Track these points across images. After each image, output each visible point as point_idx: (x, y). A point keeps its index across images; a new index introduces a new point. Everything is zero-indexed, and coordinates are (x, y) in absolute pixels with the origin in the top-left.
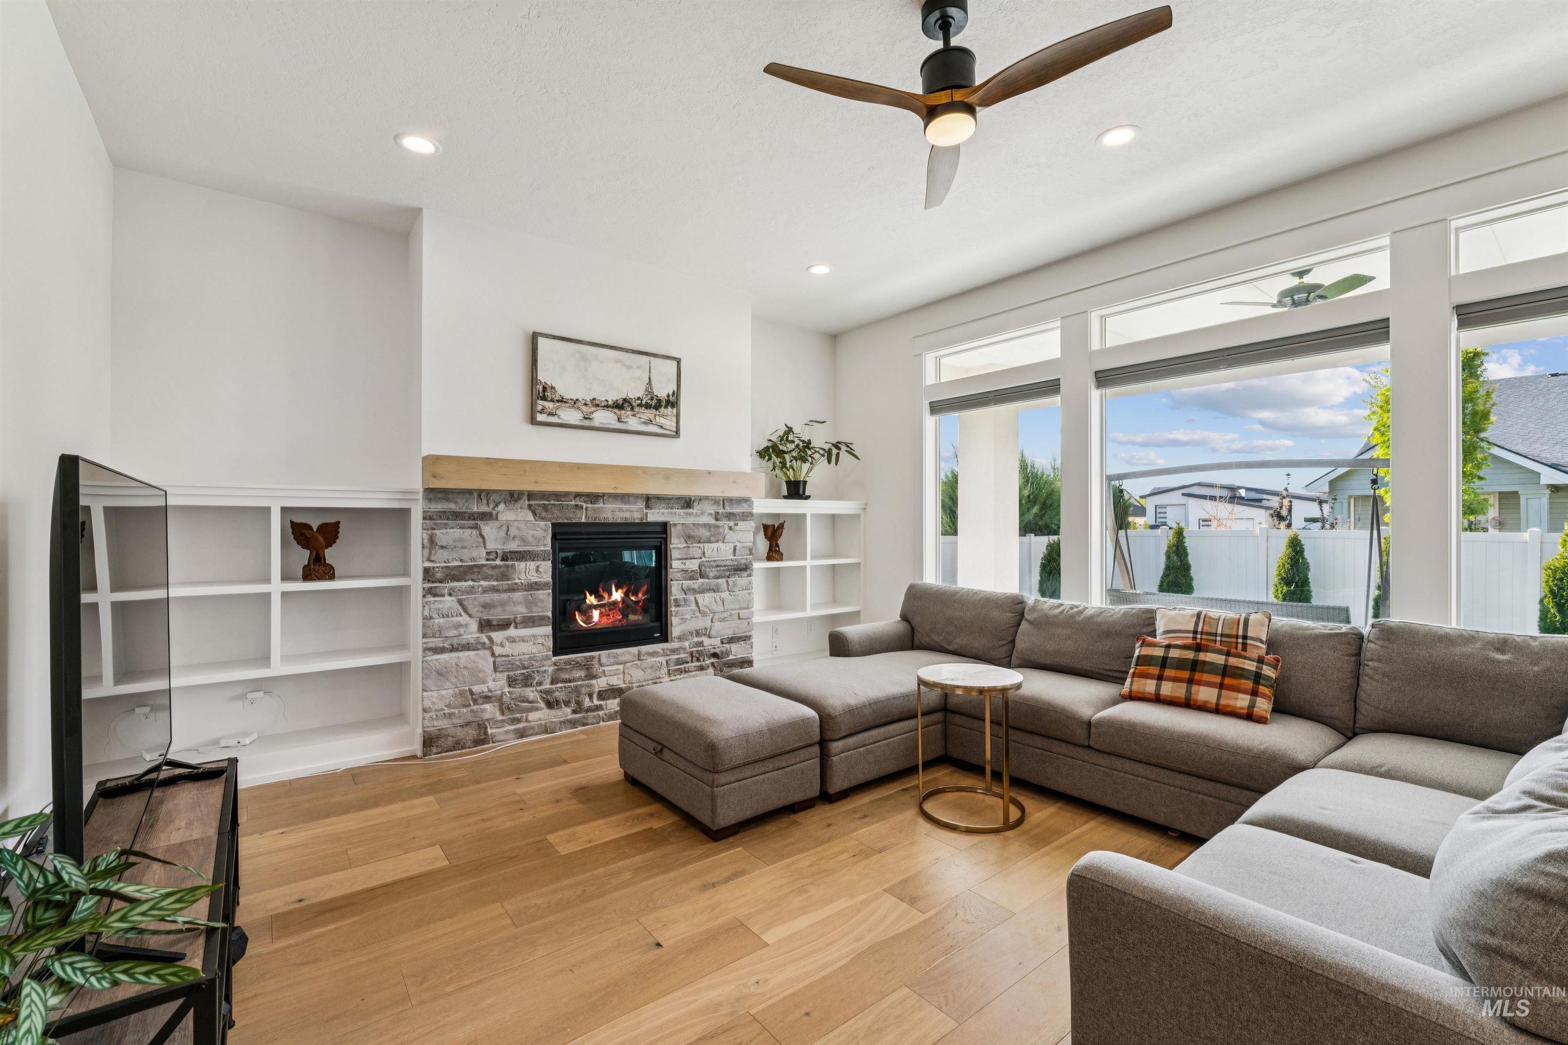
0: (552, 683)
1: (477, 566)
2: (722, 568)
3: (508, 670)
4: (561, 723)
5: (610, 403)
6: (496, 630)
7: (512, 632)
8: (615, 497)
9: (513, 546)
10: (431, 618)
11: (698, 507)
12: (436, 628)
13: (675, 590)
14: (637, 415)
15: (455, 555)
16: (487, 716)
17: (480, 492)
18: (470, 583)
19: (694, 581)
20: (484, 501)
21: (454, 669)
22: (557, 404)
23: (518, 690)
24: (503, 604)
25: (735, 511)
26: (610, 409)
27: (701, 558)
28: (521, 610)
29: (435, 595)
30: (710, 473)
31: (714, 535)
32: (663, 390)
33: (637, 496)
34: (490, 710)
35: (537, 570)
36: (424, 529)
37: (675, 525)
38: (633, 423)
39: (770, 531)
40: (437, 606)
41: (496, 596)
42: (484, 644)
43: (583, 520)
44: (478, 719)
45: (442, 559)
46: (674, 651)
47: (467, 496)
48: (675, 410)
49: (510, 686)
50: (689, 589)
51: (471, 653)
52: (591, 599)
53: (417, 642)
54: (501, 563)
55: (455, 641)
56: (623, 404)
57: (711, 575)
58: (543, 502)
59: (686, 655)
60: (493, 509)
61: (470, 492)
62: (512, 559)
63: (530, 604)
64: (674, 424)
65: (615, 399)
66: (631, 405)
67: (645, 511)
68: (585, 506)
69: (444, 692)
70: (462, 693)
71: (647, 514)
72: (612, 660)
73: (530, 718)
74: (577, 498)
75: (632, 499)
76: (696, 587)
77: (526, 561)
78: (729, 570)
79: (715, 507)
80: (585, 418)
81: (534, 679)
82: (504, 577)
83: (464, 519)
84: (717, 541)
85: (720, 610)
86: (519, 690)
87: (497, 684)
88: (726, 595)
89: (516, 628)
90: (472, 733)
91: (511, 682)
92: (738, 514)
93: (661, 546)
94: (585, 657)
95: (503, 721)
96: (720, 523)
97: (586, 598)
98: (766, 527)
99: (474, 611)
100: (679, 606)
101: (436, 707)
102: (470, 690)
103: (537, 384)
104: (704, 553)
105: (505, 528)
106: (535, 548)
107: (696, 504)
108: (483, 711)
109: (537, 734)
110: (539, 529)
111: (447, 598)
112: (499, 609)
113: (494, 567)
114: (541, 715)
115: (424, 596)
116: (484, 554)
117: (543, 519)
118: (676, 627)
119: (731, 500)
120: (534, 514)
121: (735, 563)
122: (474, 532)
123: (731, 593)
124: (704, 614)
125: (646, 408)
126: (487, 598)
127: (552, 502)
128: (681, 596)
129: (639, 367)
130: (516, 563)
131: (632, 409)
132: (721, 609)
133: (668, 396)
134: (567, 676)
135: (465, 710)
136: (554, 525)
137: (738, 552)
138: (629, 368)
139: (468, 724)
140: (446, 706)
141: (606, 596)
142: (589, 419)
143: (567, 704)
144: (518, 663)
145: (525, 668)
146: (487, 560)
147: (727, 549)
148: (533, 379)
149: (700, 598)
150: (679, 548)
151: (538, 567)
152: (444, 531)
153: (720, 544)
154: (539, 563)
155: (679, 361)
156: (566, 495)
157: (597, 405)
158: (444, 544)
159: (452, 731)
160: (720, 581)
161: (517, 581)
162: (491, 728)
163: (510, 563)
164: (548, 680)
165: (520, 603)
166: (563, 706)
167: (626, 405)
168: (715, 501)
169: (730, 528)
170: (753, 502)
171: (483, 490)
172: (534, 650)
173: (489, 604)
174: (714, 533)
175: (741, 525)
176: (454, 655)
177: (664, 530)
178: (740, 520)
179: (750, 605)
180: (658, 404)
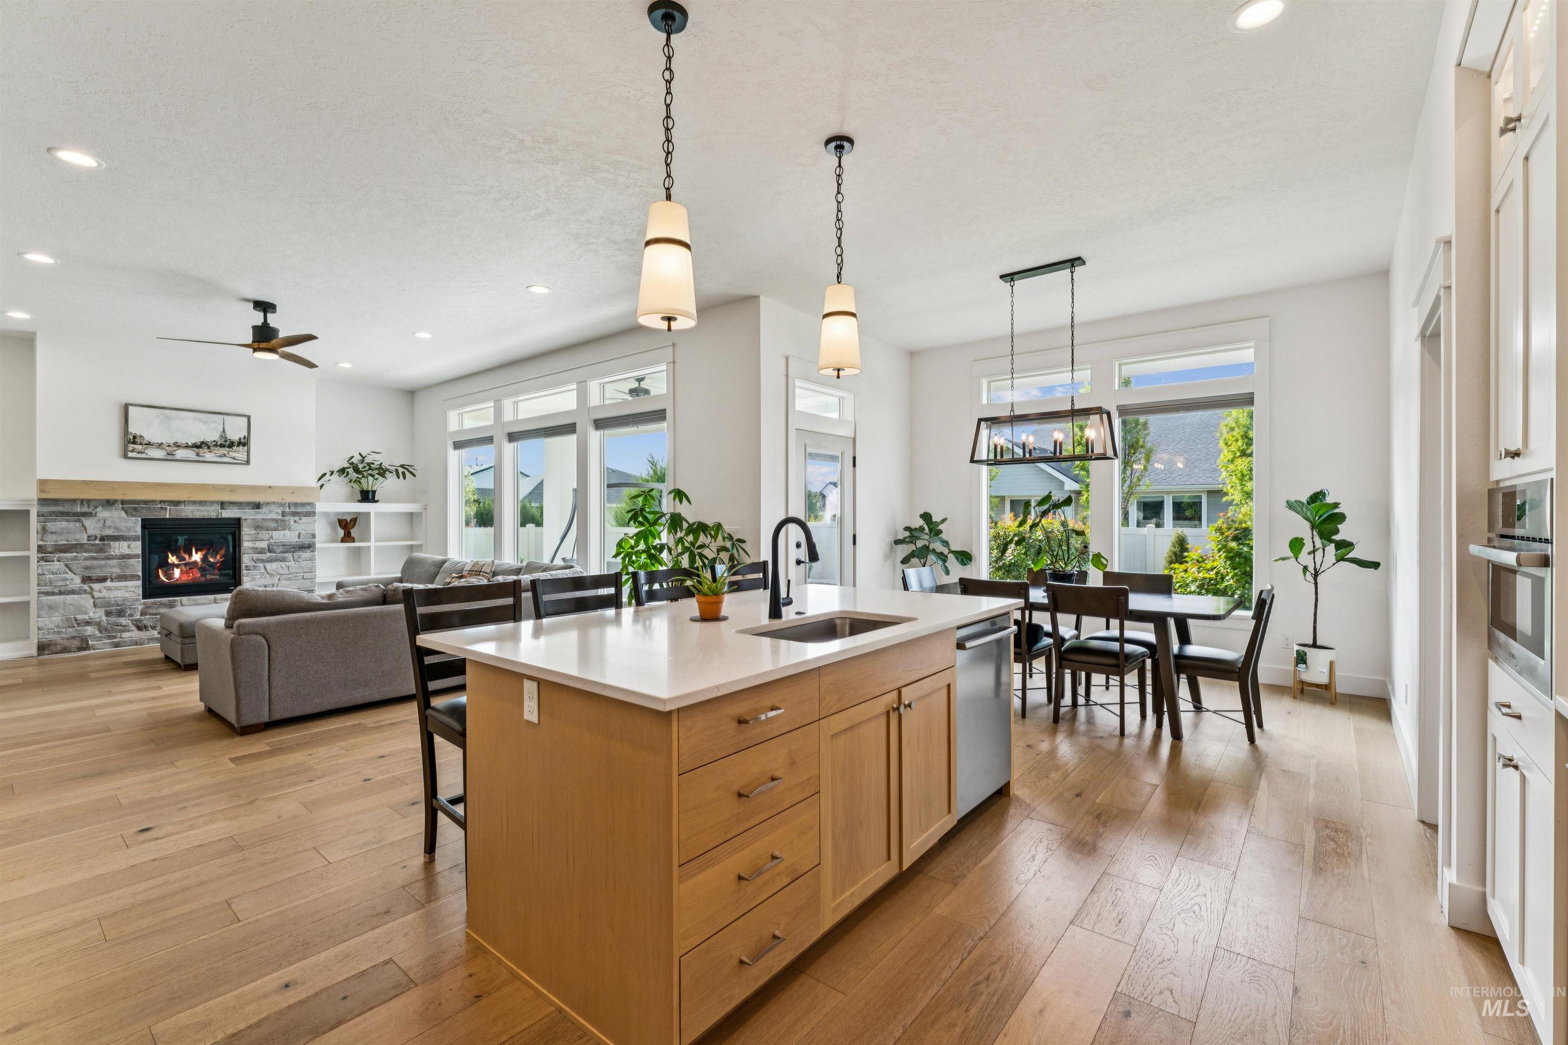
0: (142, 615)
1: (80, 544)
2: (288, 547)
3: (105, 607)
4: (149, 639)
5: (190, 444)
6: (95, 583)
7: (108, 583)
8: (194, 503)
9: (109, 532)
10: (44, 574)
11: (266, 508)
12: (48, 580)
13: (246, 560)
14: (214, 452)
15: (62, 537)
16: (88, 633)
17: (82, 501)
18: (75, 554)
19: (263, 555)
20: (86, 505)
21: (62, 605)
22: (145, 446)
23: (113, 619)
24: (101, 567)
25: (299, 510)
26: (190, 448)
27: (269, 540)
28: (116, 571)
29: (47, 561)
30: (270, 487)
32: (235, 434)
33: (212, 503)
34: (89, 630)
35: (129, 547)
36: (38, 522)
37: (246, 519)
38: (209, 456)
39: (344, 523)
40: (48, 567)
41: (95, 562)
42: (86, 590)
43: (167, 516)
44: (81, 635)
45: (51, 541)
47: (72, 502)
48: (246, 448)
49: (107, 616)
50: (258, 560)
51: (76, 596)
52: (173, 560)
53: (34, 588)
54: (100, 543)
55: (63, 589)
56: (201, 445)
57: (278, 550)
58: (134, 506)
60: (93, 510)
61: (74, 500)
62: (108, 540)
63: (121, 566)
64: (246, 457)
65: (194, 442)
66: (207, 445)
67: (220, 511)
68: (168, 508)
69: (54, 619)
70: (68, 620)
71: (221, 512)
72: (191, 602)
73: (123, 636)
74: (162, 504)
75: (208, 504)
76: (264, 558)
77: (120, 541)
78: (294, 548)
79: (281, 508)
80: (168, 454)
81: (127, 612)
82: (101, 550)
83: (70, 516)
84: (283, 530)
86: (115, 619)
87: (98, 615)
88: (292, 564)
89: (112, 581)
90: (76, 643)
91: (108, 614)
92: (302, 512)
93: (235, 533)
94: (169, 601)
95: (102, 637)
96: (286, 518)
97: (168, 558)
98: (340, 521)
99: (77, 571)
100: (249, 570)
101: (48, 627)
102: (74, 618)
103: (128, 435)
104: (272, 537)
105: (102, 522)
106: (127, 534)
107: (264, 506)
108: (85, 630)
109: (129, 646)
110: (130, 522)
111: (56, 563)
112: (98, 570)
113: (95, 545)
114: (135, 634)
115: (38, 562)
116: (86, 537)
117: (133, 516)
118: (247, 583)
119: (296, 504)
120: (127, 513)
121: (300, 544)
122: (78, 524)
123: (296, 563)
124: (272, 575)
125: (221, 447)
126: (88, 563)
127: (141, 506)
128: (250, 564)
129: (214, 422)
130: (112, 543)
131: (209, 448)
132: (287, 572)
133: (240, 439)
134: (154, 612)
135: (71, 630)
136: (142, 520)
137: (302, 536)
138: (206, 423)
139: (73, 638)
140: (56, 627)
141: (187, 558)
142: (172, 454)
143: (154, 628)
144: (113, 603)
145: (118, 605)
146: (88, 541)
147: (293, 534)
148: (125, 432)
149: (268, 566)
150: (250, 534)
151: (129, 545)
152: (54, 523)
153: (287, 532)
154: (130, 543)
155: (249, 418)
156: (153, 502)
157: (179, 446)
158: (53, 530)
159: (61, 642)
160: (286, 555)
161: (112, 553)
162: (92, 641)
163: (106, 542)
164: (139, 613)
165: (115, 567)
166: (150, 629)
167: (203, 445)
168: (282, 505)
169: (295, 522)
170: (318, 505)
171: (84, 499)
172: (127, 595)
173: (90, 567)
174: (281, 525)
175: (304, 519)
176: (62, 597)
177: (237, 523)
178: (304, 516)
179: (312, 571)
180: (231, 445)
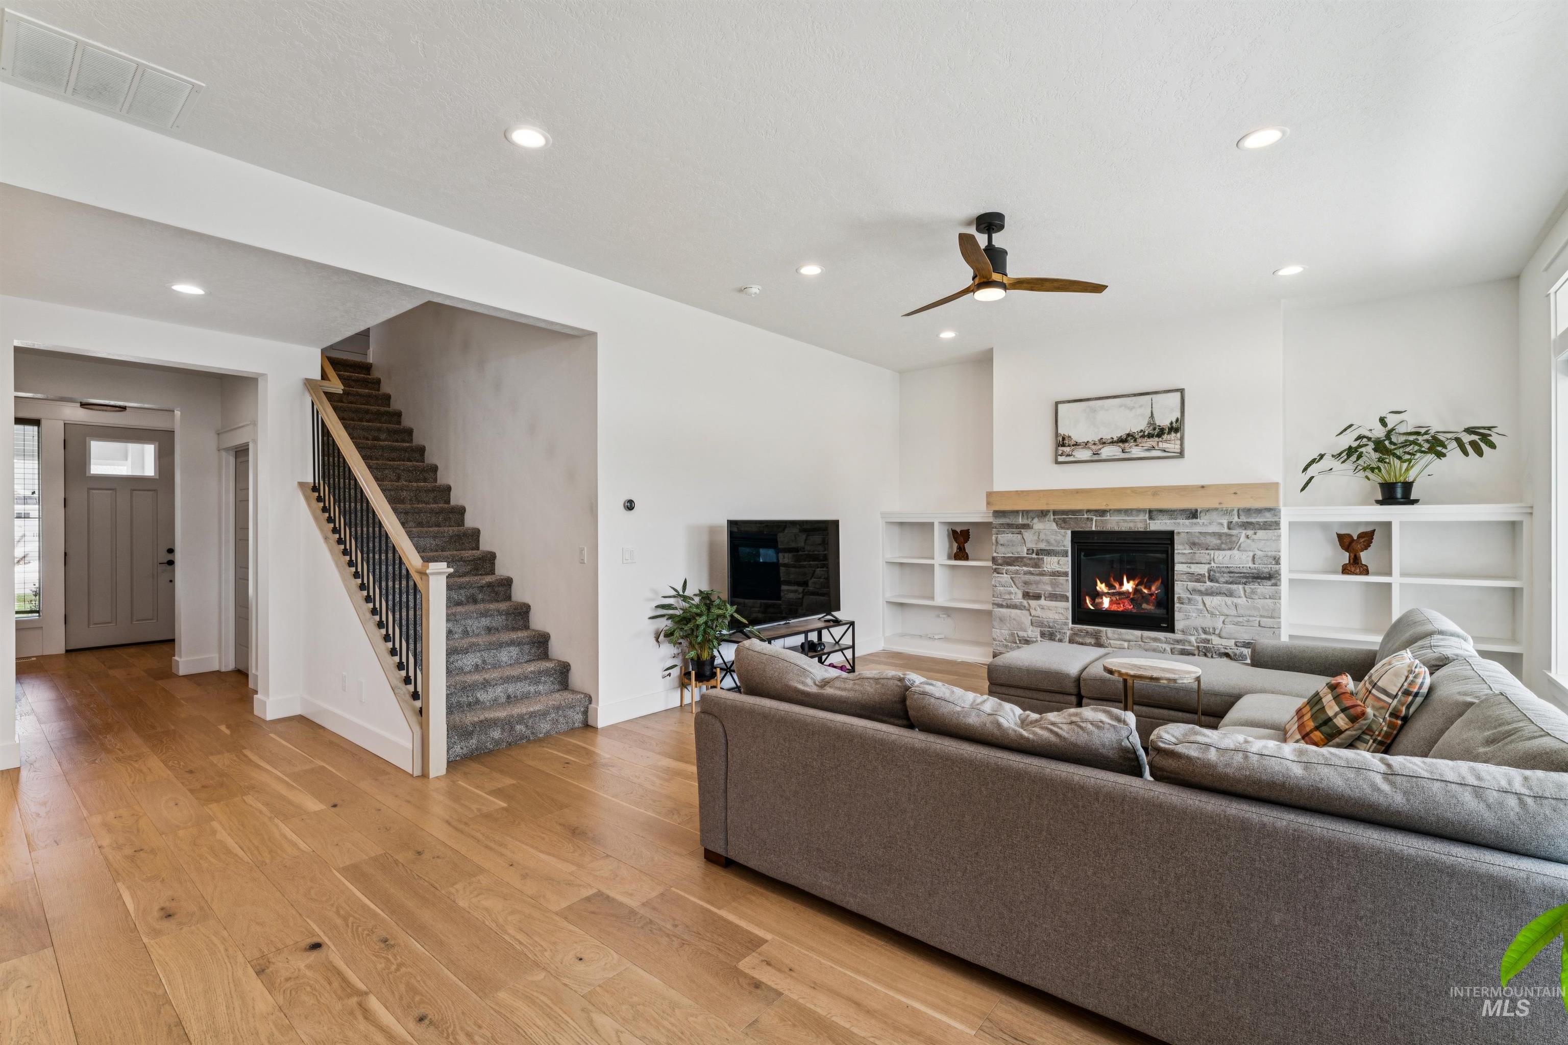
0: (1070, 642)
1: (1021, 557)
2: (1237, 575)
3: (1039, 626)
5: (1115, 439)
6: (1032, 599)
7: (1042, 602)
8: (1119, 511)
9: (1042, 546)
10: (996, 586)
11: (1205, 517)
12: (998, 592)
13: (1178, 589)
14: (1140, 445)
15: (1009, 550)
17: (1023, 512)
18: (1017, 568)
19: (1201, 584)
20: (1025, 517)
21: (1008, 619)
22: (1073, 448)
24: (1037, 583)
25: (1253, 520)
26: (1115, 444)
27: (1209, 563)
28: (1049, 588)
29: (998, 573)
31: (1226, 543)
32: (1164, 421)
33: (1139, 511)
35: (1060, 563)
36: (994, 534)
37: (1179, 533)
38: (1136, 452)
39: (1347, 541)
40: (999, 579)
41: (1032, 578)
42: (1025, 607)
43: (1094, 529)
45: (1001, 553)
46: (1178, 642)
47: (1016, 514)
48: (1179, 435)
50: (1194, 590)
51: (1018, 611)
52: (1101, 587)
53: (990, 599)
54: (1036, 557)
55: (1009, 602)
56: (1127, 438)
57: (1222, 580)
58: (1063, 517)
59: (1193, 648)
60: (1030, 522)
61: (1017, 512)
62: (1042, 554)
63: (1054, 585)
64: (1178, 447)
65: (1119, 435)
66: (1134, 437)
67: (1148, 521)
68: (1095, 518)
69: (1003, 631)
70: (1012, 634)
71: (1149, 523)
72: (1116, 636)
74: (1088, 513)
75: (1134, 513)
76: (1203, 589)
77: (1051, 556)
78: (1247, 577)
79: (1227, 517)
80: (1094, 454)
81: (1056, 636)
82: (1036, 565)
83: (1014, 528)
84: (1230, 549)
85: (1232, 614)
87: (1035, 634)
88: (1242, 601)
89: (1045, 600)
91: (1042, 635)
92: (1258, 523)
93: (1167, 552)
94: (1094, 630)
96: (1234, 532)
97: (1096, 585)
98: (1341, 537)
99: (1019, 585)
100: (1182, 603)
101: (998, 639)
102: (1016, 633)
103: (1058, 436)
104: (1214, 559)
105: (1037, 534)
106: (1058, 548)
107: (1202, 514)
110: (1059, 535)
111: (1005, 575)
112: (1034, 586)
113: (1031, 559)
115: (993, 573)
116: (1025, 551)
117: (1065, 528)
118: (1180, 622)
119: (1248, 511)
120: (1059, 525)
121: (1255, 571)
122: (1019, 536)
123: (1249, 600)
124: (1213, 615)
125: (1149, 437)
126: (1027, 577)
127: (1070, 516)
128: (1186, 595)
129: (1141, 406)
130: (1045, 557)
131: (1135, 440)
132: (1234, 612)
133: (1172, 423)
134: (1080, 640)
135: (1014, 645)
136: (1073, 532)
137: (1257, 560)
138: (1131, 409)
140: (1005, 640)
141: (1117, 586)
142: (1098, 454)
144: (1046, 623)
145: (1050, 627)
146: (1027, 554)
147: (1244, 557)
148: (1057, 434)
149: (1208, 600)
150: (1184, 554)
151: (1060, 561)
152: (1003, 535)
153: (1235, 552)
154: (1059, 558)
155: (1182, 392)
156: (1079, 511)
157: (1104, 443)
158: (1002, 543)
160: (1234, 587)
161: (1045, 569)
163: (1040, 557)
164: (1067, 640)
165: (1047, 584)
167: (1129, 438)
168: (1228, 512)
169: (1247, 537)
170: (1280, 511)
171: (1024, 510)
172: (1057, 617)
173: (1028, 582)
174: (1226, 542)
175: (1261, 534)
176: (1009, 610)
177: (1168, 538)
178: (1261, 529)
179: (1274, 615)
180: (1161, 433)
